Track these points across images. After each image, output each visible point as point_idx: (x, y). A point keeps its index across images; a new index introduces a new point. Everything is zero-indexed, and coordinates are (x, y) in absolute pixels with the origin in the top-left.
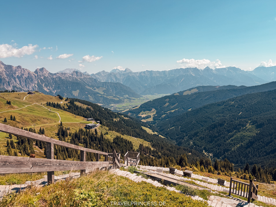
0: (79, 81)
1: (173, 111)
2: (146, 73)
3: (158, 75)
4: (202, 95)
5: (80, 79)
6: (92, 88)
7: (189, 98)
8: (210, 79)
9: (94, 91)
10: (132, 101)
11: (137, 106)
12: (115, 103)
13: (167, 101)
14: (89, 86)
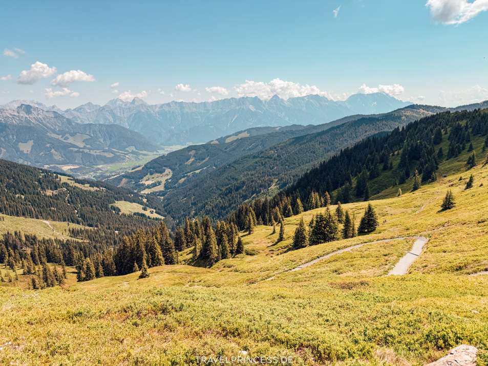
0: (33, 123)
1: (197, 172)
2: (171, 105)
3: (194, 110)
4: (246, 143)
5: (36, 119)
6: (61, 136)
7: (226, 149)
8: (280, 116)
9: (65, 141)
10: (140, 158)
11: (139, 166)
12: (106, 163)
13: (191, 155)
14: (54, 131)
